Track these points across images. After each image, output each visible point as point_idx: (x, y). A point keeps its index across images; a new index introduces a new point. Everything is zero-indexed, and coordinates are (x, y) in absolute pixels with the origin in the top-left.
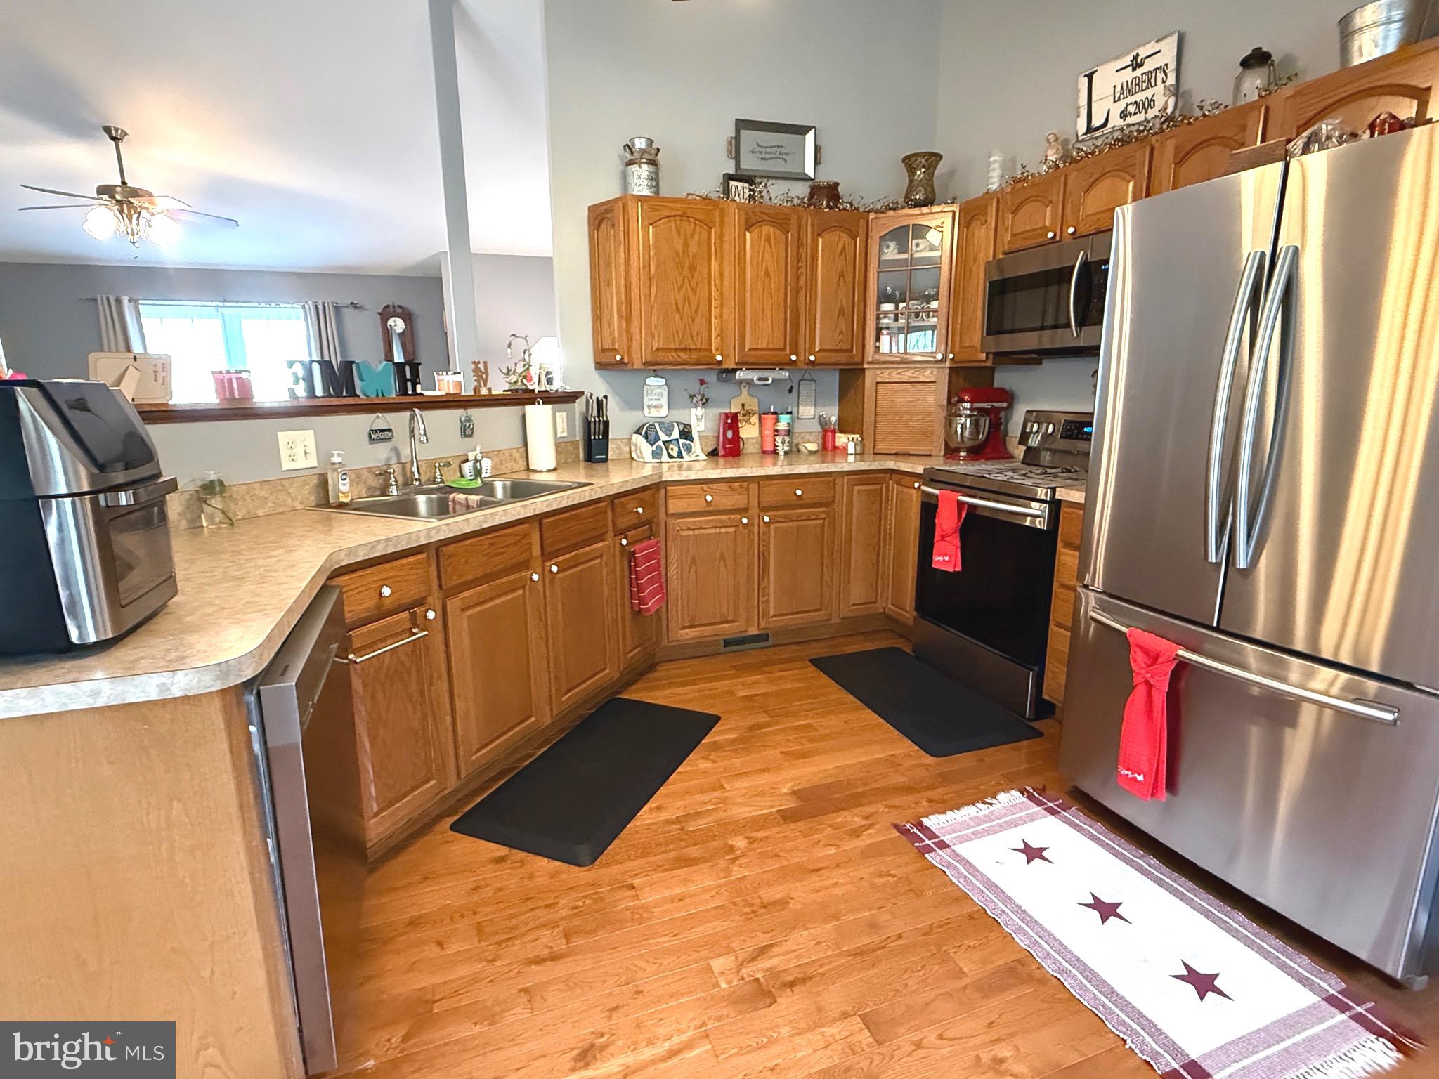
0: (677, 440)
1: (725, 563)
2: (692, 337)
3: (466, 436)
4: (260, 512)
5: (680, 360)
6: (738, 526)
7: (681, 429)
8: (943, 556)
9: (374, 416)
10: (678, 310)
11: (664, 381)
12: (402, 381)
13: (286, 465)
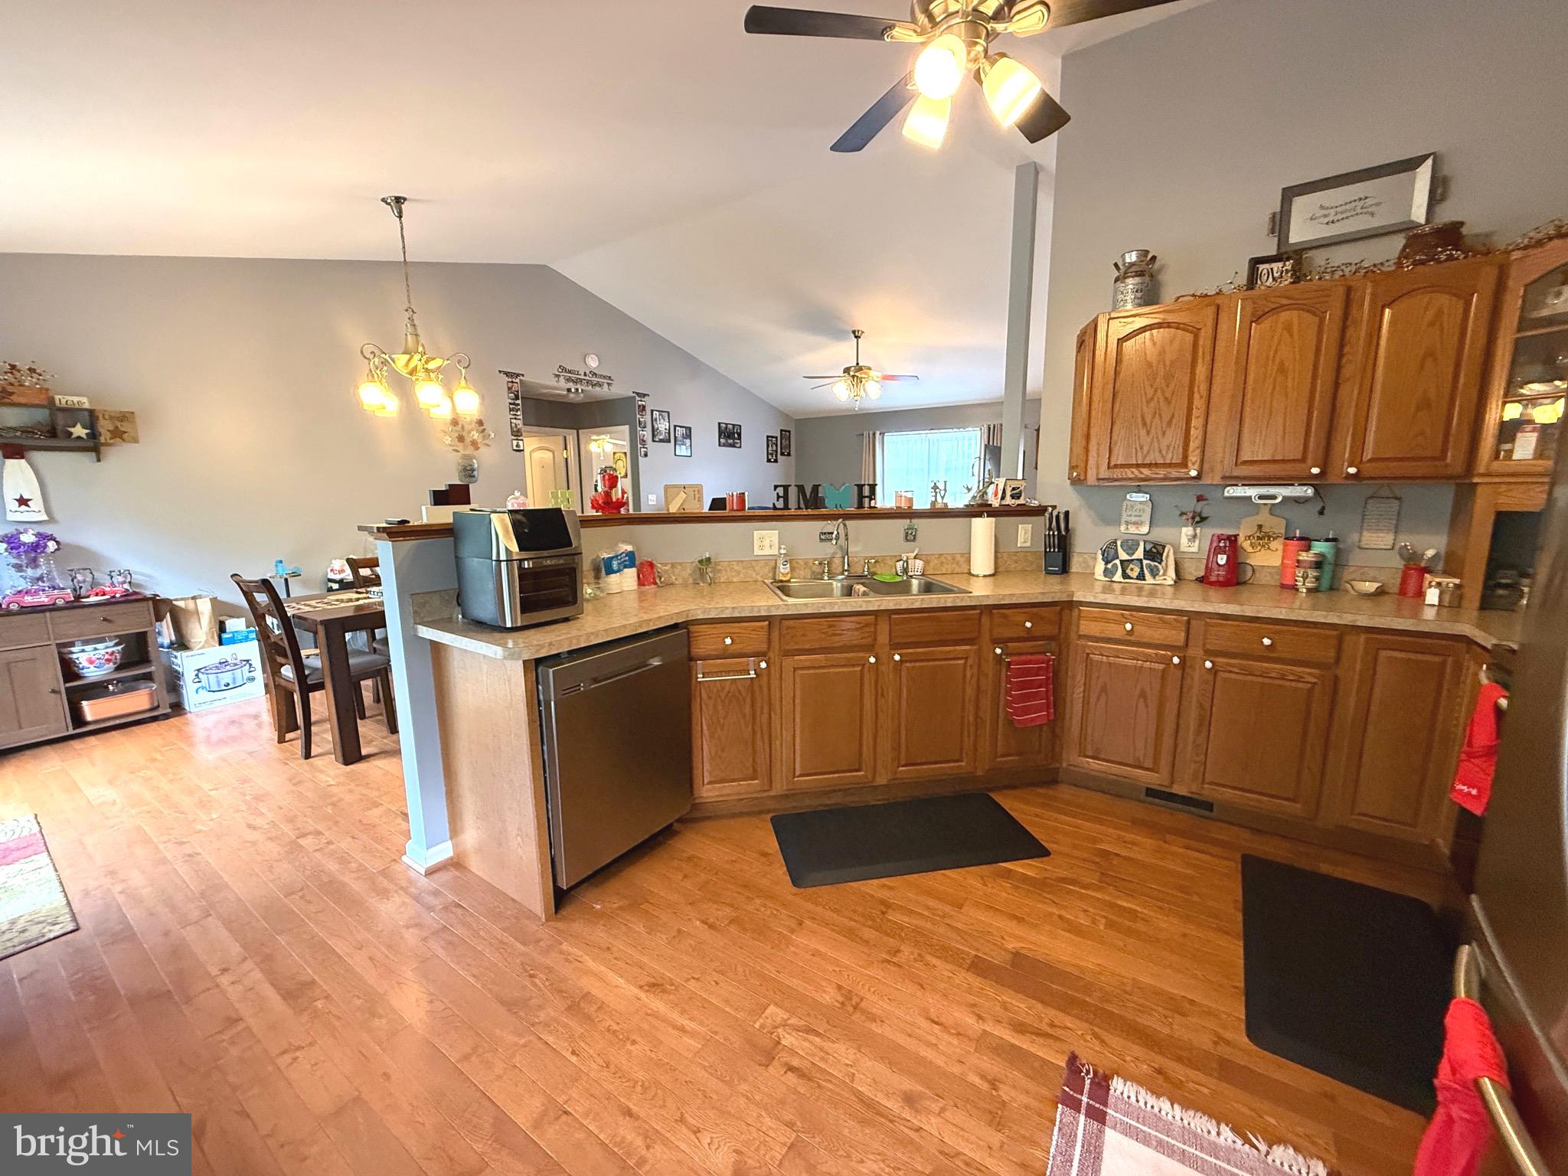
0: (1140, 561)
1: (1145, 701)
2: (1160, 451)
3: (907, 540)
4: (735, 580)
5: (1143, 476)
6: (1169, 664)
7: (1148, 549)
8: (1470, 786)
9: (825, 522)
10: (1144, 424)
11: (1148, 496)
12: (861, 497)
13: (757, 552)
